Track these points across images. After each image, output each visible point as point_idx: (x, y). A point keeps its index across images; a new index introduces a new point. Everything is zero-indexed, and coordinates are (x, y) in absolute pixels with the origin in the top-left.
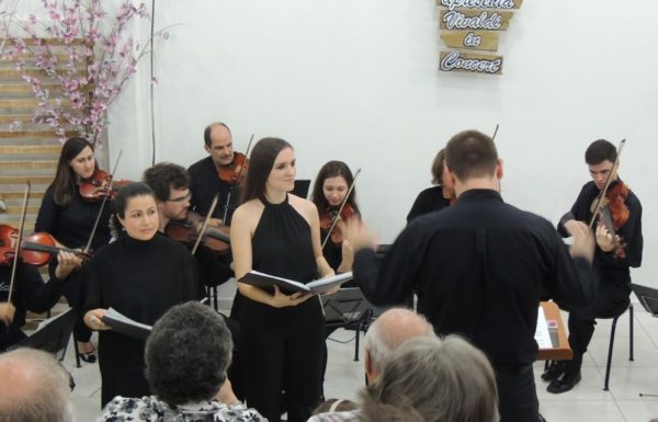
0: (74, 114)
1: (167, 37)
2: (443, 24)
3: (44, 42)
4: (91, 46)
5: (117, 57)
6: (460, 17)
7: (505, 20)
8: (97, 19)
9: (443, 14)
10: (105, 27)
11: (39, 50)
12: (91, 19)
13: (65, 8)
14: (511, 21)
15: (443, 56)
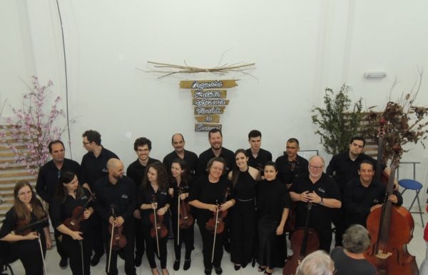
0: (33, 160)
1: (75, 122)
2: (196, 113)
3: (17, 127)
4: (39, 129)
5: (51, 134)
6: (203, 110)
7: (222, 110)
8: (40, 118)
9: (196, 109)
10: (45, 121)
11: (15, 130)
12: (38, 117)
13: (25, 113)
14: (225, 110)
15: (196, 125)
